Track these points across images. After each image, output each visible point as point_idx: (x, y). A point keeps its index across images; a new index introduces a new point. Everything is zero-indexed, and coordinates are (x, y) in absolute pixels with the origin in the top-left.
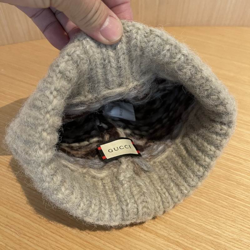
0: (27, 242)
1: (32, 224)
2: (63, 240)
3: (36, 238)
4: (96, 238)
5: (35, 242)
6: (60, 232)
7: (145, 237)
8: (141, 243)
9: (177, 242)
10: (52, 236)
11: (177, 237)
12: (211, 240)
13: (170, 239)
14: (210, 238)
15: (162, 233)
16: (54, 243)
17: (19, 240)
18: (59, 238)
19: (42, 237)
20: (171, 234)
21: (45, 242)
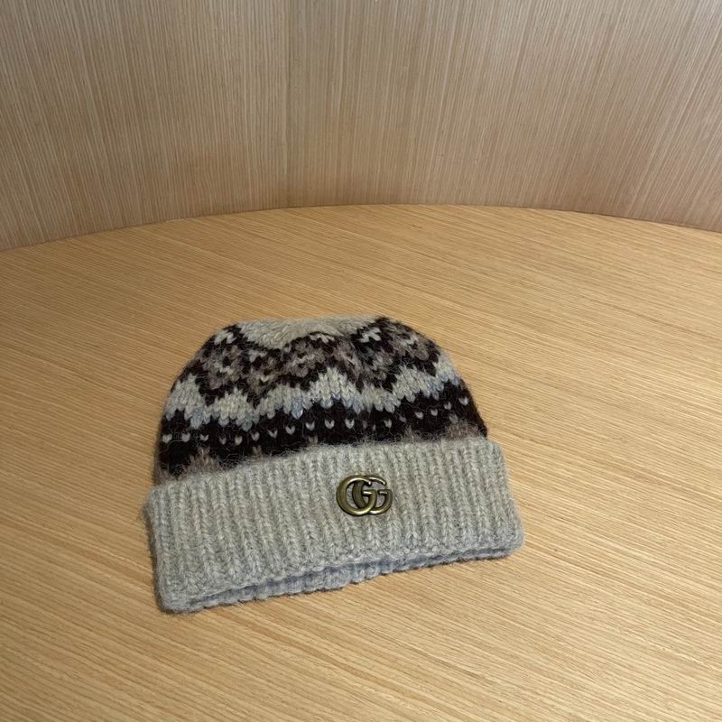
0: (36, 639)
1: (44, 612)
2: (92, 634)
3: (50, 633)
4: (145, 630)
5: (49, 639)
6: (87, 624)
7: (220, 625)
8: (210, 634)
9: (267, 629)
10: (74, 629)
11: (267, 622)
12: (316, 624)
13: (257, 626)
14: (317, 621)
15: (245, 617)
16: (79, 640)
17: (24, 637)
18: (87, 631)
19: (61, 632)
20: (260, 618)
21: (64, 639)
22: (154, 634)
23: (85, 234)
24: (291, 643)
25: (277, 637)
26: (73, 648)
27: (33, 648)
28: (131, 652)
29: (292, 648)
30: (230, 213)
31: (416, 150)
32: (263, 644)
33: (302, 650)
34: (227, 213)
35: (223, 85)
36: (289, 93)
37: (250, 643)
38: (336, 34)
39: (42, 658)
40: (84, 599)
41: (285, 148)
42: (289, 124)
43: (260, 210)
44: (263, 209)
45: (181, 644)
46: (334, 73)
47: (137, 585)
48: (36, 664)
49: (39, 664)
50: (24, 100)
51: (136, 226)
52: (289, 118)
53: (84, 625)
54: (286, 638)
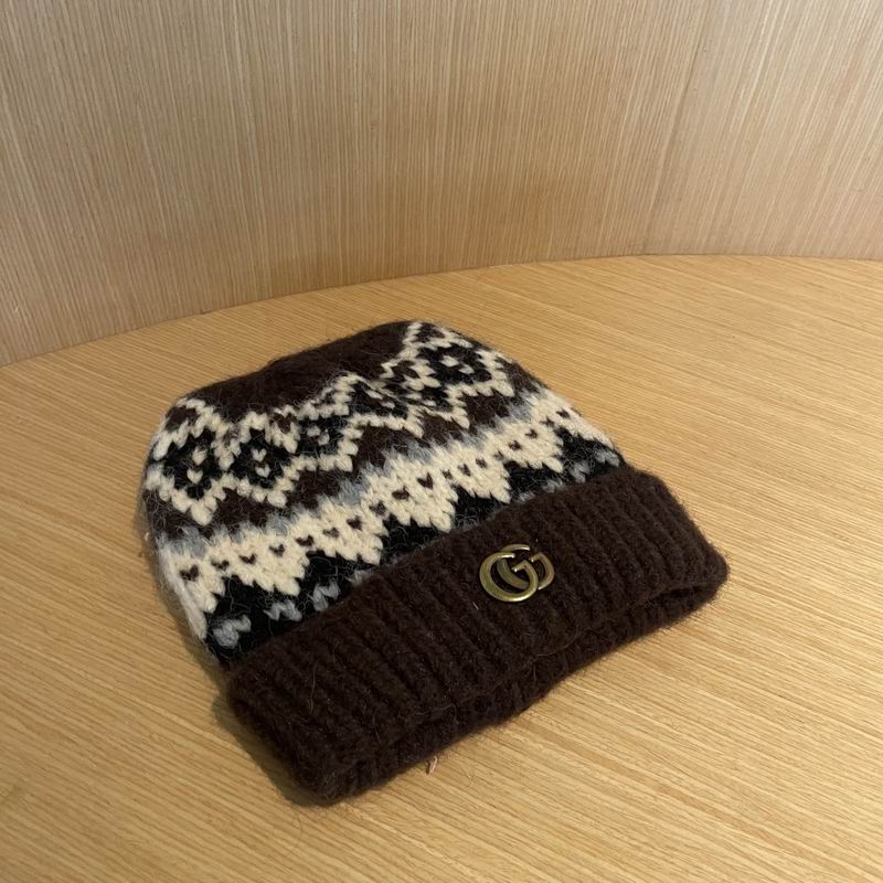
22: (604, 828)
23: (391, 278)
24: (801, 853)
25: (779, 843)
26: (496, 842)
27: (440, 838)
28: (579, 852)
29: (806, 862)
30: (570, 260)
31: (826, 184)
32: (762, 852)
33: (820, 863)
34: (565, 260)
35: (607, 82)
36: (684, 97)
37: (742, 849)
39: (455, 853)
40: (495, 770)
41: (659, 173)
42: (672, 141)
43: (608, 256)
44: (611, 256)
45: (646, 844)
46: (750, 71)
47: (563, 754)
48: (450, 861)
49: (453, 862)
50: (367, 89)
51: (454, 270)
52: (675, 132)
53: (504, 808)
54: (793, 845)
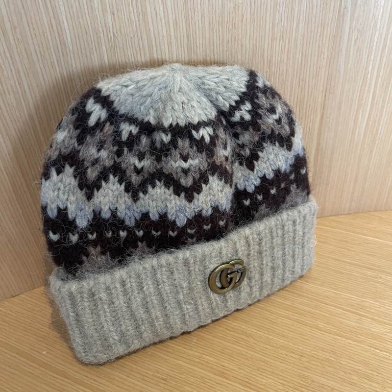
38: (370, 68)
